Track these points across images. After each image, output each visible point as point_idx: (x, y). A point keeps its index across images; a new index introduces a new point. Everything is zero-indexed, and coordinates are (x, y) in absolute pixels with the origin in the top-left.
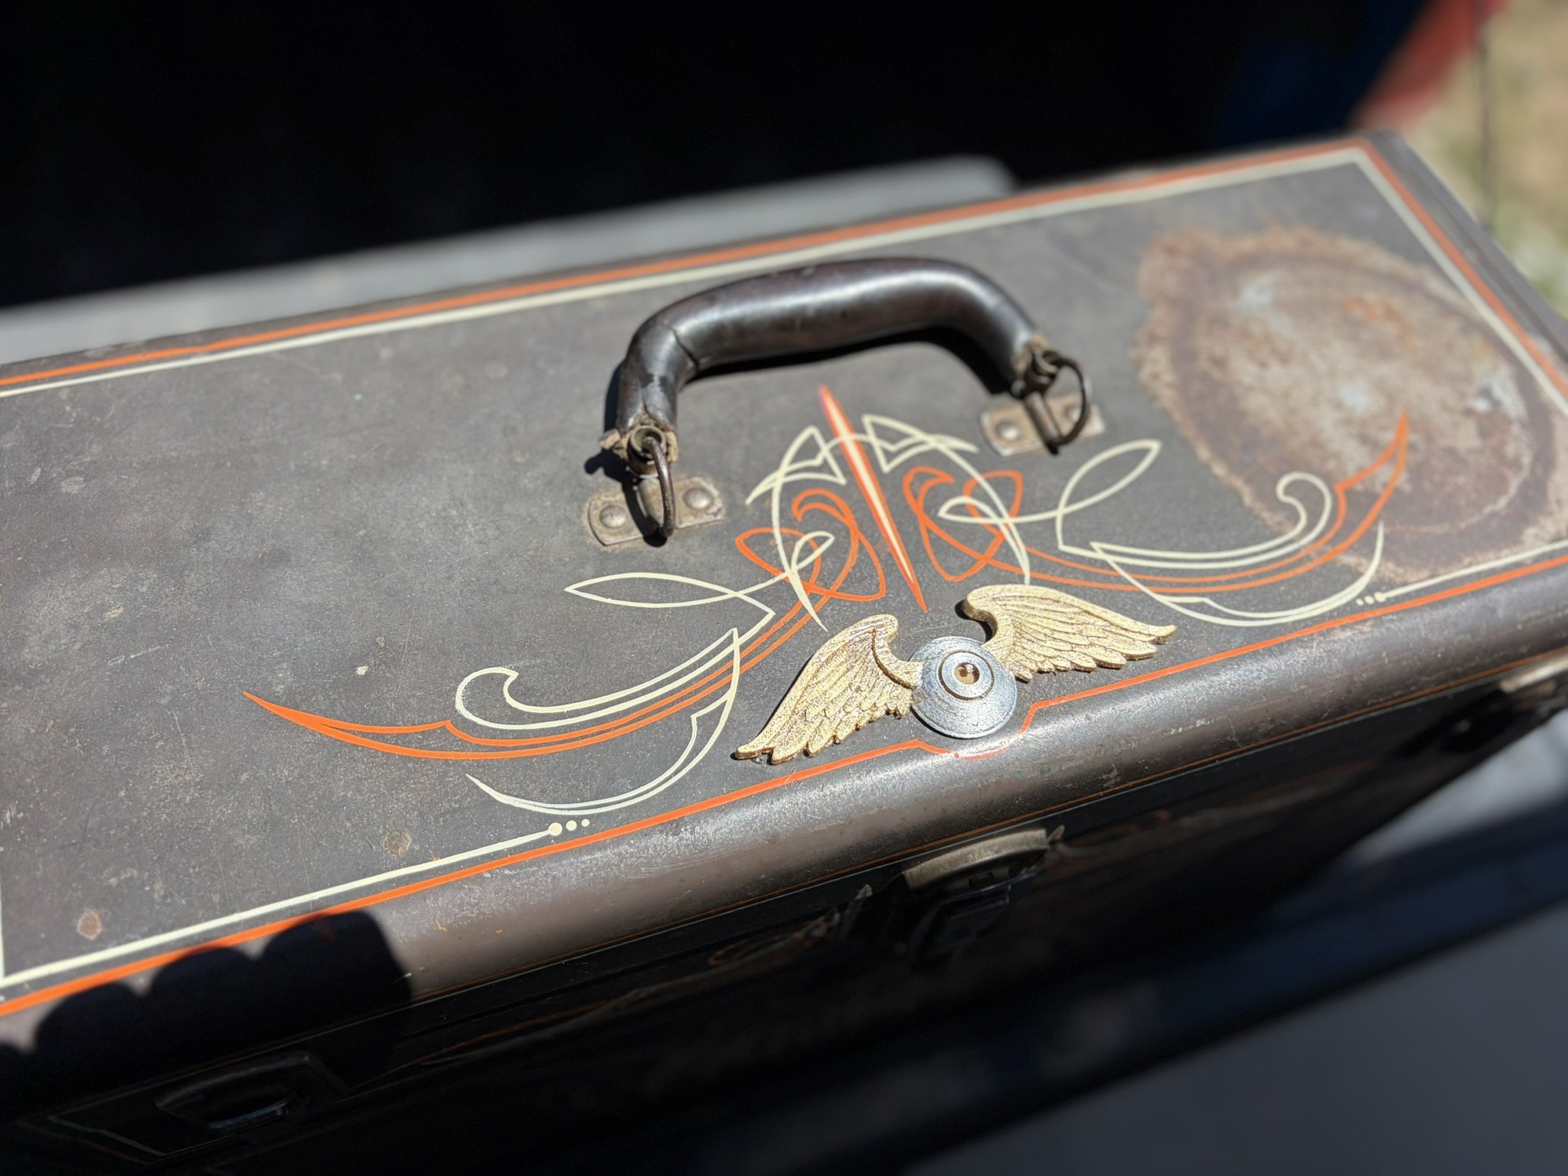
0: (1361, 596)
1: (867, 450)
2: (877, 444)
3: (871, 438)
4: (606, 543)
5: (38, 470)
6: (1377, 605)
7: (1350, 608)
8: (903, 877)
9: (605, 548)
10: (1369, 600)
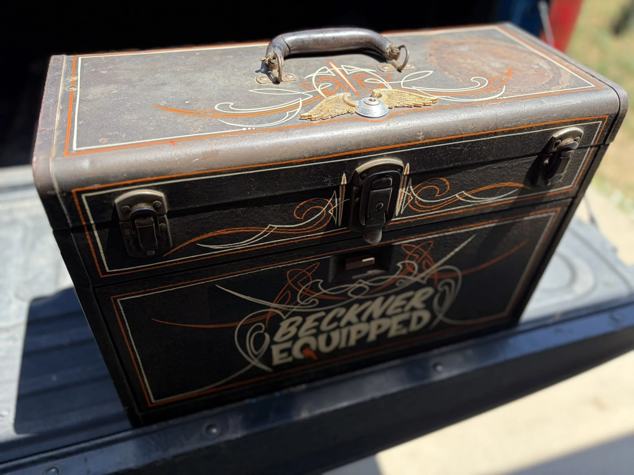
0: (499, 97)
1: (343, 71)
2: (345, 70)
3: (344, 69)
4: (261, 83)
5: (94, 69)
6: (504, 99)
7: (495, 99)
8: (356, 171)
9: (261, 85)
10: (501, 98)
